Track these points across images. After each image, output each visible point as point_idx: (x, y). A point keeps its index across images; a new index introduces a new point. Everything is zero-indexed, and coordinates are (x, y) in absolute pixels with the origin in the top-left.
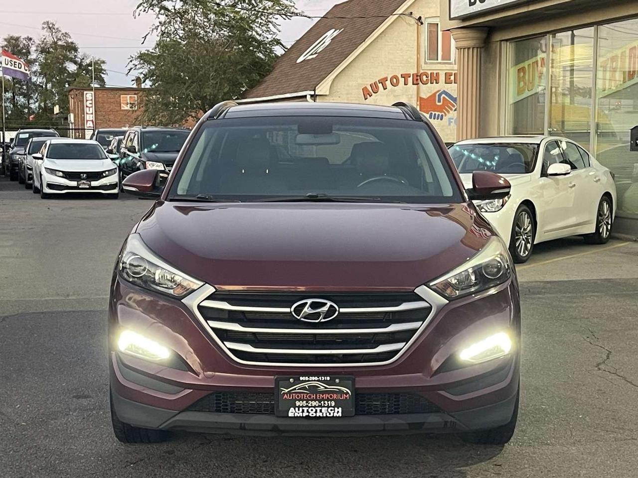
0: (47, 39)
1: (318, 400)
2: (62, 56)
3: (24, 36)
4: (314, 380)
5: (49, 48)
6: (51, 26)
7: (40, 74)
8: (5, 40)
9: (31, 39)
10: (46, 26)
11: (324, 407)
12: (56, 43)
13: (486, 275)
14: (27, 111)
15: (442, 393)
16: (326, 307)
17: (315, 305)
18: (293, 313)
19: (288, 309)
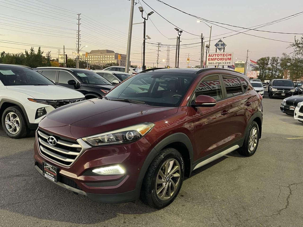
0: (283, 57)
1: (50, 173)
2: (287, 61)
4: (49, 166)
5: (283, 59)
7: (280, 66)
9: (279, 57)
10: (283, 54)
12: (285, 58)
13: (127, 138)
14: (275, 75)
15: (83, 184)
16: (54, 140)
17: (52, 139)
18: (48, 140)
19: (47, 138)
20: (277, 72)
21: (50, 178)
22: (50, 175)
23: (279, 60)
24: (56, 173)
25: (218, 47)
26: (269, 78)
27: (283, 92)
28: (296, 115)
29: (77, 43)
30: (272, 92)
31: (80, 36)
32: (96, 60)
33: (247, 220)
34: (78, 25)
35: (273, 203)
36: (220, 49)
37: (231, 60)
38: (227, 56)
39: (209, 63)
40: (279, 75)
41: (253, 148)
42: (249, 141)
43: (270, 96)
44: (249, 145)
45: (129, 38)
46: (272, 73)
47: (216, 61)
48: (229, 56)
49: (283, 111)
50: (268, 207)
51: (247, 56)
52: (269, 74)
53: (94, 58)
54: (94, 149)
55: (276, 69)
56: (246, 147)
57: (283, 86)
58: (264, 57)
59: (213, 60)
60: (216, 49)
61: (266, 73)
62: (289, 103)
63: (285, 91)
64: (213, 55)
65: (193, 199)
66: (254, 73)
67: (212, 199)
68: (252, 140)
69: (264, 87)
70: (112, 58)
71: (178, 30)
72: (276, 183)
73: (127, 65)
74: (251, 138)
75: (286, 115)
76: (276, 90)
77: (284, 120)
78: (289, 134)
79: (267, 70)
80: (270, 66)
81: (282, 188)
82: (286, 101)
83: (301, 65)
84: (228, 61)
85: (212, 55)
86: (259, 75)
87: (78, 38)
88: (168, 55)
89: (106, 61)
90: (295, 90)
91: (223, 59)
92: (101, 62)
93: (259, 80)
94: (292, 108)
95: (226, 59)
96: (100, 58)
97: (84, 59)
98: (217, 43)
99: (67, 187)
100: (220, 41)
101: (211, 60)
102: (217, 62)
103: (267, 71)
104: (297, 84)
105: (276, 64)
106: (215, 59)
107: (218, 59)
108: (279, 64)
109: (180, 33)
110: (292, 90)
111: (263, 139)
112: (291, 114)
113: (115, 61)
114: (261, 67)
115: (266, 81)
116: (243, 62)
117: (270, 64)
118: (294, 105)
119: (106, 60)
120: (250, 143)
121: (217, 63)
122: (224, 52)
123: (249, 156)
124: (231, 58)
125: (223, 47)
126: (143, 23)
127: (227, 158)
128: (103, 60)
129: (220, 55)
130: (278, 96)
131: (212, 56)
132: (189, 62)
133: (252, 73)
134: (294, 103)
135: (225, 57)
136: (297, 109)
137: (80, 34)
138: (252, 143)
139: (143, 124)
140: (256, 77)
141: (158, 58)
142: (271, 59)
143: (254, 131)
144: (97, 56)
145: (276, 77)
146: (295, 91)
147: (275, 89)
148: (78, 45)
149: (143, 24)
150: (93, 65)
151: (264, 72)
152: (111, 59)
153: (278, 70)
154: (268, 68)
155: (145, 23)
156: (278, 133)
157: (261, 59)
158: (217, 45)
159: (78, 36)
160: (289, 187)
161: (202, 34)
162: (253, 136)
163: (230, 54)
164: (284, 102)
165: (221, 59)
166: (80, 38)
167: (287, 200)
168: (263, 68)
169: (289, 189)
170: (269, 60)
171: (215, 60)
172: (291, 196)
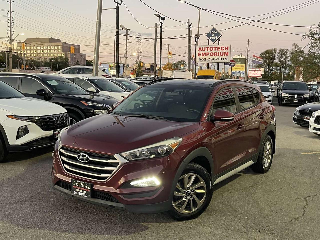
0: (294, 49)
1: (82, 190)
2: (298, 55)
3: (286, 49)
4: (80, 183)
5: (294, 52)
6: (296, 45)
7: (290, 61)
8: (279, 50)
9: (288, 50)
10: (294, 45)
11: (83, 193)
12: (297, 51)
13: (160, 153)
14: (284, 73)
15: (121, 196)
16: (86, 157)
17: (84, 156)
18: (78, 158)
19: (77, 156)
20: (286, 69)
21: (82, 195)
22: (81, 192)
23: (289, 53)
24: (89, 188)
25: (211, 37)
26: (277, 77)
27: (296, 98)
28: (310, 127)
29: (9, 29)
30: (282, 98)
31: (12, 19)
32: (34, 53)
33: (269, 226)
34: (10, 3)
35: (290, 212)
36: (213, 41)
37: (228, 55)
38: (224, 50)
39: (200, 60)
40: (290, 73)
41: (267, 164)
42: (264, 156)
43: (280, 103)
44: (263, 160)
45: (98, 29)
46: (280, 70)
47: (209, 57)
48: (226, 50)
49: (297, 122)
50: (286, 216)
51: (247, 49)
52: (277, 71)
53: (30, 50)
54: (131, 163)
55: (285, 65)
56: (260, 162)
57: (295, 90)
58: (269, 49)
59: (205, 56)
60: (209, 41)
61: (272, 70)
62: (303, 113)
63: (298, 96)
64: (205, 48)
65: (216, 213)
66: (257, 71)
67: (234, 212)
68: (266, 156)
69: (272, 92)
70: (58, 49)
71: (160, 17)
72: (293, 196)
73: (95, 64)
74: (266, 153)
75: (300, 128)
76: (287, 95)
77: (298, 133)
78: (304, 149)
79: (274, 66)
80: (277, 61)
81: (299, 200)
82: (300, 111)
83: (316, 61)
84: (224, 57)
85: (203, 48)
86: (263, 73)
87: (9, 21)
88: (140, 46)
89: (49, 55)
90: (310, 94)
91: (218, 55)
92: (42, 56)
93: (265, 81)
94: (306, 118)
95: (222, 54)
96: (40, 50)
97: (16, 52)
98: (209, 33)
99: (102, 202)
100: (214, 30)
101: (202, 56)
102: (211, 57)
103: (273, 68)
104: (313, 87)
105: (285, 59)
106: (208, 54)
107: (212, 54)
108: (289, 59)
109: (162, 21)
110: (306, 95)
111: (277, 155)
112: (306, 125)
113: (62, 55)
114: (265, 63)
115: (273, 82)
116: (244, 57)
117: (278, 58)
118: (308, 115)
119: (49, 53)
120: (264, 158)
121: (210, 60)
122: (219, 44)
123: (264, 173)
124: (228, 53)
125: (218, 38)
126: (116, 8)
127: (240, 176)
128: (44, 53)
129: (214, 49)
130: (290, 103)
131: (204, 50)
132: (171, 57)
133: (255, 71)
134: (308, 112)
135: (220, 52)
136: (312, 120)
137: (12, 16)
138: (267, 158)
139: (173, 139)
140: (260, 76)
141: (126, 50)
142: (279, 51)
143: (268, 146)
144: (35, 47)
145: (286, 75)
146: (310, 96)
147: (285, 94)
148: (9, 32)
149: (116, 10)
150: (29, 60)
151: (270, 69)
152: (56, 51)
153: (288, 66)
154: (275, 64)
155: (117, 8)
156: (291, 148)
157: (266, 52)
158: (209, 35)
159: (9, 19)
160: (305, 199)
161: (189, 20)
162: (267, 151)
163: (227, 47)
164: (297, 111)
165: (216, 54)
166: (12, 22)
167: (304, 209)
168: (269, 64)
169: (305, 201)
170: (275, 53)
171: (207, 56)
172: (307, 206)
